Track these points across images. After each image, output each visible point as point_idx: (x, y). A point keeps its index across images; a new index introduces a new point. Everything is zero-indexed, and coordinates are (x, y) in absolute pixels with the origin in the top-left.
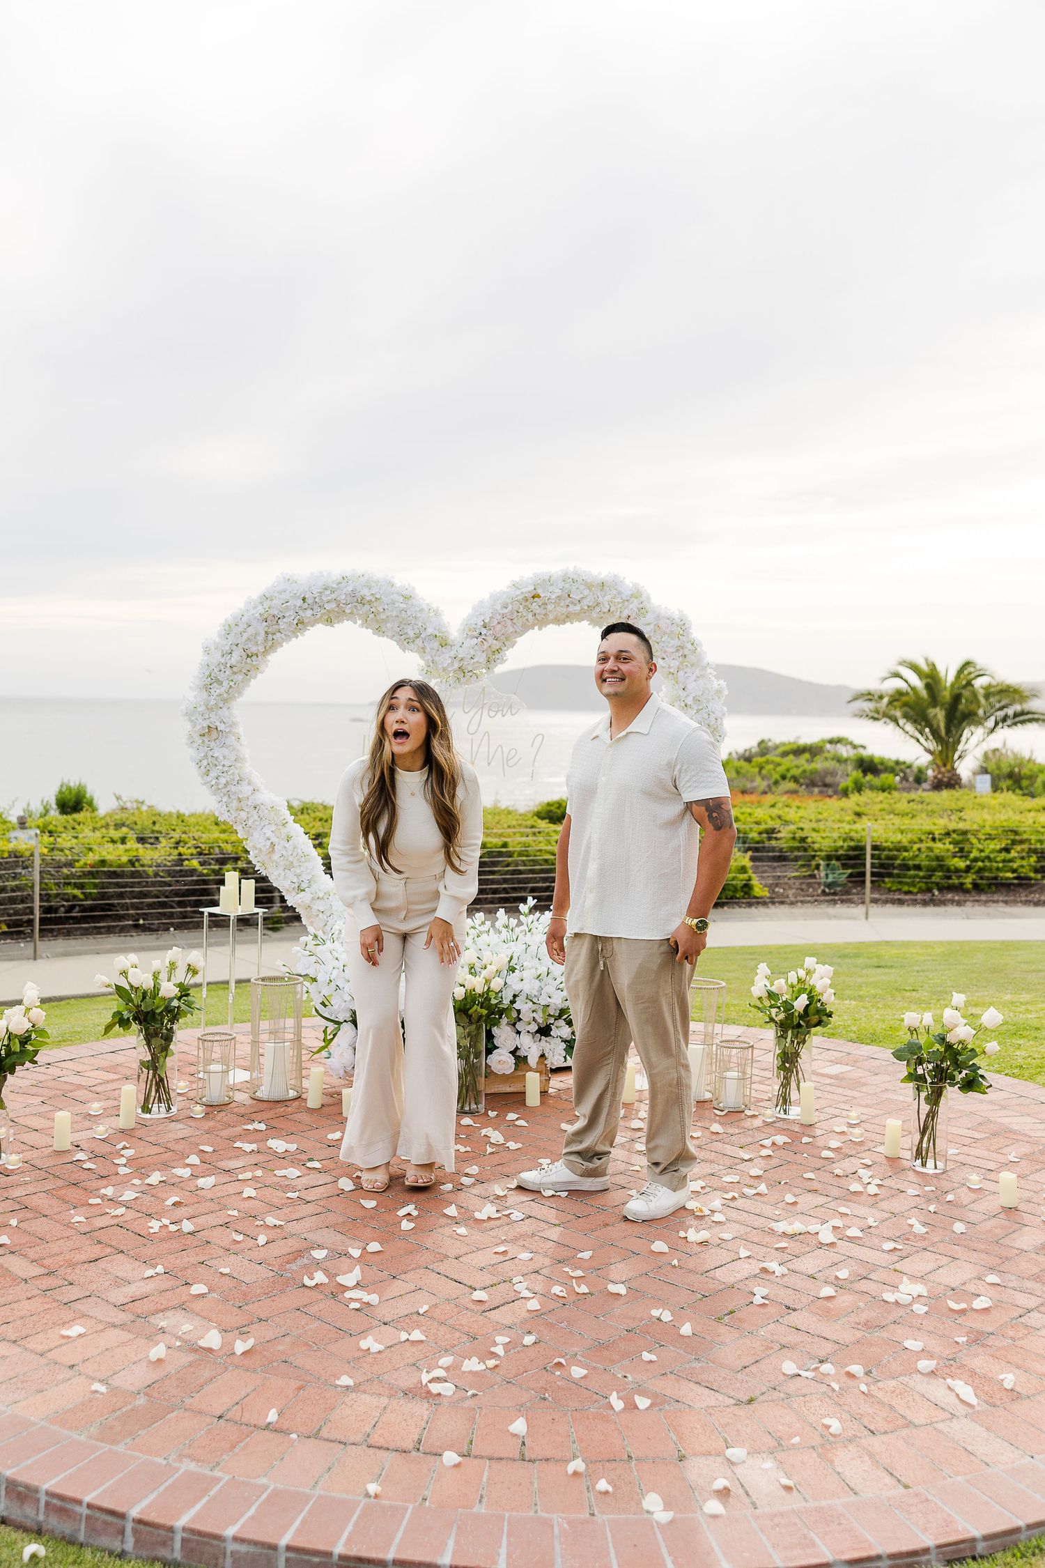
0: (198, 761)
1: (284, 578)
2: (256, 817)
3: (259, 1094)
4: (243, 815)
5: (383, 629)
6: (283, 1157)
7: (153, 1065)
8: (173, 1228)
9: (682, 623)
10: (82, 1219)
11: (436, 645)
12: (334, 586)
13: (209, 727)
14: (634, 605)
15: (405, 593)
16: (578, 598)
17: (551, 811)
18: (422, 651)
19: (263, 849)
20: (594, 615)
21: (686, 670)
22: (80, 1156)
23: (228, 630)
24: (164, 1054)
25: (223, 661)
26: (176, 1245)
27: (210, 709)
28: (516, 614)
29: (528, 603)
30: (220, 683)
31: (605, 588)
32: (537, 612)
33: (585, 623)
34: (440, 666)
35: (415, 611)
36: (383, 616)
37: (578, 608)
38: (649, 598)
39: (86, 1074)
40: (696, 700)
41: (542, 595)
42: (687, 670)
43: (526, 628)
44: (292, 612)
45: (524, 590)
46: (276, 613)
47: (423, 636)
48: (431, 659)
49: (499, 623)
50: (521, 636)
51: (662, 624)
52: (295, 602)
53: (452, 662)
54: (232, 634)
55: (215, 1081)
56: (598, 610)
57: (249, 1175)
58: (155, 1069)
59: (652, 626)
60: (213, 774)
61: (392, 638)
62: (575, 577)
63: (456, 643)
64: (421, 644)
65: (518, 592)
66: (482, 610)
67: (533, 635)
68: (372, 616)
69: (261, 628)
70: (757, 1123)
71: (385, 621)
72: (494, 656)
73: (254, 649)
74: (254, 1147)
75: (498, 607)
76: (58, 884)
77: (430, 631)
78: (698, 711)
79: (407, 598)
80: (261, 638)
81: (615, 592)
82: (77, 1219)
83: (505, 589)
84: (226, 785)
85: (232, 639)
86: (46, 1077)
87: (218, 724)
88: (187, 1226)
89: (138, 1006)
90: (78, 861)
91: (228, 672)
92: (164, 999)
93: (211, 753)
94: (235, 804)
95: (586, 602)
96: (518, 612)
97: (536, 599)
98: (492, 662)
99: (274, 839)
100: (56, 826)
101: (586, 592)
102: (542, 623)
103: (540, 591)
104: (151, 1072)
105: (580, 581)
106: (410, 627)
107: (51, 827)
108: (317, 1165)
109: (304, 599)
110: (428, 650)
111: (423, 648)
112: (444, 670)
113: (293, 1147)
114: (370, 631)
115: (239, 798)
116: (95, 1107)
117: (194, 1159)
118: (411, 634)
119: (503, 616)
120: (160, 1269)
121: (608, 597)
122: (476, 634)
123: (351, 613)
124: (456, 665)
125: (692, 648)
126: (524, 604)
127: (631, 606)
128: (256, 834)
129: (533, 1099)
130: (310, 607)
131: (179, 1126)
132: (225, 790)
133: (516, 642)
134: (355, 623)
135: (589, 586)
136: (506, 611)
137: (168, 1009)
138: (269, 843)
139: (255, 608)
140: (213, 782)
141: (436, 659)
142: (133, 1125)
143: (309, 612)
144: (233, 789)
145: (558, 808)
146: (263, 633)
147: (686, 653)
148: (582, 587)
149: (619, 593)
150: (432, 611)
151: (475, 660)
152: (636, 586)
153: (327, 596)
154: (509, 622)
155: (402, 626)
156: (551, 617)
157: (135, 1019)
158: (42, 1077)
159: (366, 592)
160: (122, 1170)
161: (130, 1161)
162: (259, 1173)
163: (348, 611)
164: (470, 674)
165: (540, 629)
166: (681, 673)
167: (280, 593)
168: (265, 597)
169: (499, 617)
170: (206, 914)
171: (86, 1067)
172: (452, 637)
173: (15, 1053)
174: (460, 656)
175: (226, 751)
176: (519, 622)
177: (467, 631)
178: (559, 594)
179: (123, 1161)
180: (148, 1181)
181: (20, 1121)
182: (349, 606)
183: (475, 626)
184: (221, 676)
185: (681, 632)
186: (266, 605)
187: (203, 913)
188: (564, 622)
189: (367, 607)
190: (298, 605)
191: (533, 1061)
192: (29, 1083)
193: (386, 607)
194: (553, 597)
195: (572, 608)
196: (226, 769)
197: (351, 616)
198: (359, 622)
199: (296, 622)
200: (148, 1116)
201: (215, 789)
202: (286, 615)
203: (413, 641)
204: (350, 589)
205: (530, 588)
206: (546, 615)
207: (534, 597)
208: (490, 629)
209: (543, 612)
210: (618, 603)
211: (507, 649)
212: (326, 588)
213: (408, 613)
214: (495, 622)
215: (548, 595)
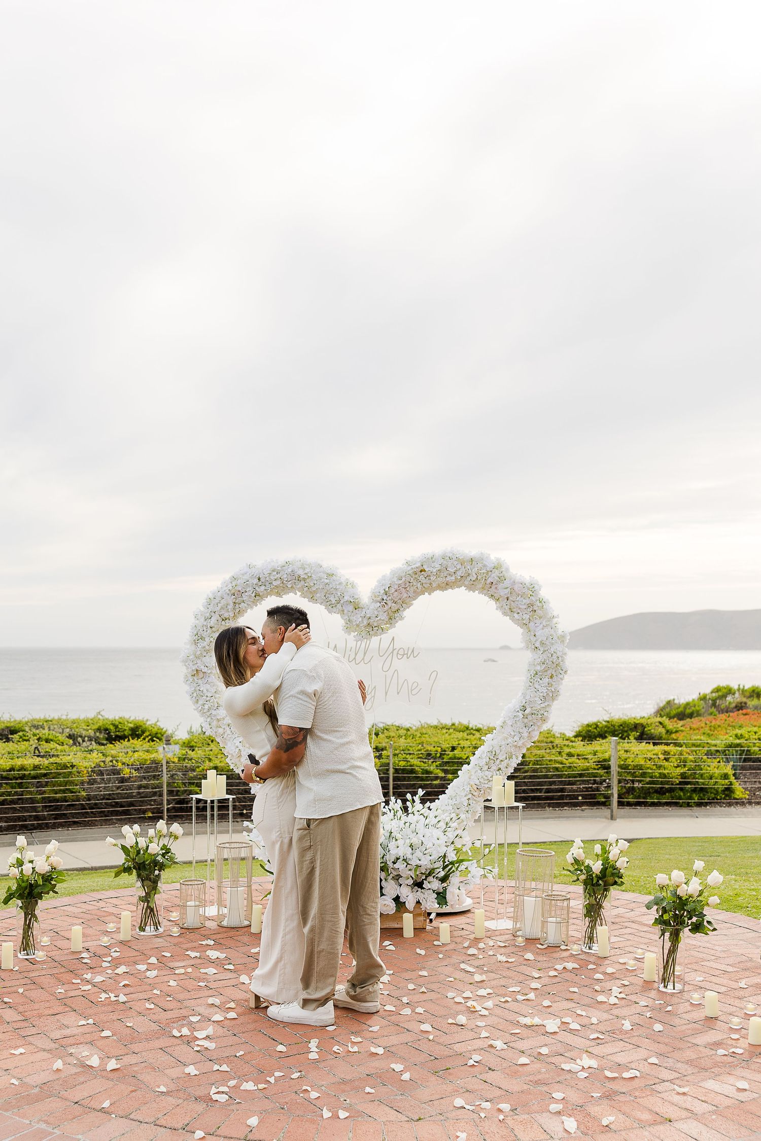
0: (191, 693)
1: (247, 564)
2: (229, 732)
3: (225, 923)
4: (221, 731)
5: (315, 598)
6: (212, 962)
7: (146, 899)
8: (113, 999)
9: (532, 586)
10: (62, 991)
11: (351, 608)
12: (278, 569)
13: (197, 670)
14: (496, 573)
15: (329, 572)
16: (453, 571)
17: (589, 731)
18: (342, 612)
19: (234, 755)
20: (466, 583)
21: (535, 621)
22: (84, 955)
23: (209, 602)
24: (153, 892)
25: (205, 623)
26: (110, 1008)
27: (198, 658)
28: (408, 584)
29: (417, 576)
30: (202, 638)
31: (473, 562)
32: (424, 582)
33: (463, 588)
34: (354, 623)
35: (336, 584)
36: (314, 589)
37: (453, 578)
38: (507, 569)
39: (120, 907)
40: (542, 643)
41: (427, 570)
42: (538, 621)
43: (417, 594)
44: (250, 589)
45: (413, 567)
46: (240, 589)
47: (342, 602)
48: (348, 619)
49: (396, 591)
50: (414, 600)
51: (516, 588)
52: (253, 581)
53: (362, 620)
54: (212, 605)
55: (190, 912)
56: (469, 578)
57: (182, 971)
58: (148, 902)
59: (509, 589)
60: (201, 702)
61: (322, 603)
62: (450, 555)
63: (365, 606)
64: (340, 607)
65: (410, 568)
66: (384, 582)
67: (424, 599)
68: (306, 589)
69: (231, 600)
70: (565, 954)
71: (315, 592)
72: (393, 616)
73: (226, 615)
74: (198, 954)
75: (395, 579)
76: (184, 784)
77: (346, 598)
78: (544, 651)
79: (330, 575)
80: (231, 607)
81: (480, 565)
82: (60, 991)
83: (401, 566)
84: (209, 710)
85: (211, 607)
86: (93, 907)
87: (202, 667)
88: (122, 998)
89: (134, 860)
90: (198, 767)
91: (209, 630)
92: (150, 855)
93: (198, 688)
94: (215, 723)
95: (459, 574)
96: (410, 582)
97: (422, 573)
98: (393, 620)
99: (241, 748)
100: (196, 743)
101: (459, 566)
102: (430, 589)
103: (425, 567)
104: (146, 904)
105: (454, 558)
106: (333, 596)
107: (193, 744)
108: (231, 967)
109: (259, 579)
110: (345, 612)
111: (342, 610)
112: (358, 625)
113: (222, 956)
114: (307, 599)
115: (218, 719)
116: (111, 927)
117: (153, 960)
118: (334, 602)
119: (399, 585)
120: (91, 1021)
121: (476, 569)
122: (379, 599)
123: (293, 587)
124: (365, 622)
125: (539, 605)
126: (414, 576)
127: (493, 575)
128: (229, 744)
129: (409, 932)
130: (264, 584)
131: (160, 940)
132: (208, 714)
133: (412, 604)
134: (296, 594)
135: (462, 562)
136: (400, 582)
137: (155, 863)
138: (237, 750)
139: (227, 586)
140: (200, 708)
141: (352, 618)
142: (129, 938)
143: (263, 588)
144: (214, 712)
145: (596, 728)
146: (232, 604)
147: (535, 609)
148: (455, 563)
149: (485, 566)
150: (349, 584)
151: (378, 619)
152: (498, 559)
153: (274, 576)
154: (404, 590)
155: (327, 595)
156: (434, 585)
157: (134, 868)
158: (91, 908)
159: (301, 572)
160: (105, 965)
161: (114, 959)
162: (190, 970)
163: (290, 586)
164: (377, 628)
165: (430, 594)
166: (532, 624)
167: (243, 575)
168: (234, 578)
169: (396, 587)
170: (194, 799)
171: (123, 902)
172: (363, 602)
173: (40, 885)
174: (368, 616)
175: (208, 686)
176: (412, 589)
177: (373, 597)
178: (438, 569)
179: (109, 959)
180: (116, 972)
181: (62, 933)
182: (290, 582)
183: (378, 594)
184: (205, 634)
185: (531, 593)
186: (234, 584)
187: (192, 798)
188: (446, 589)
189: (302, 582)
190: (255, 583)
191: (410, 905)
192: (81, 910)
193: (315, 582)
194: (435, 571)
195: (449, 578)
196: (208, 699)
197: (292, 589)
198: (299, 593)
199: (254, 595)
200: (142, 933)
201: (202, 712)
202: (247, 590)
203: (336, 606)
204: (290, 570)
205: (419, 565)
206: (430, 584)
207: (421, 571)
208: (390, 596)
209: (429, 582)
210: (483, 573)
211: (405, 610)
212: (273, 571)
213: (331, 586)
214: (393, 590)
215: (431, 569)
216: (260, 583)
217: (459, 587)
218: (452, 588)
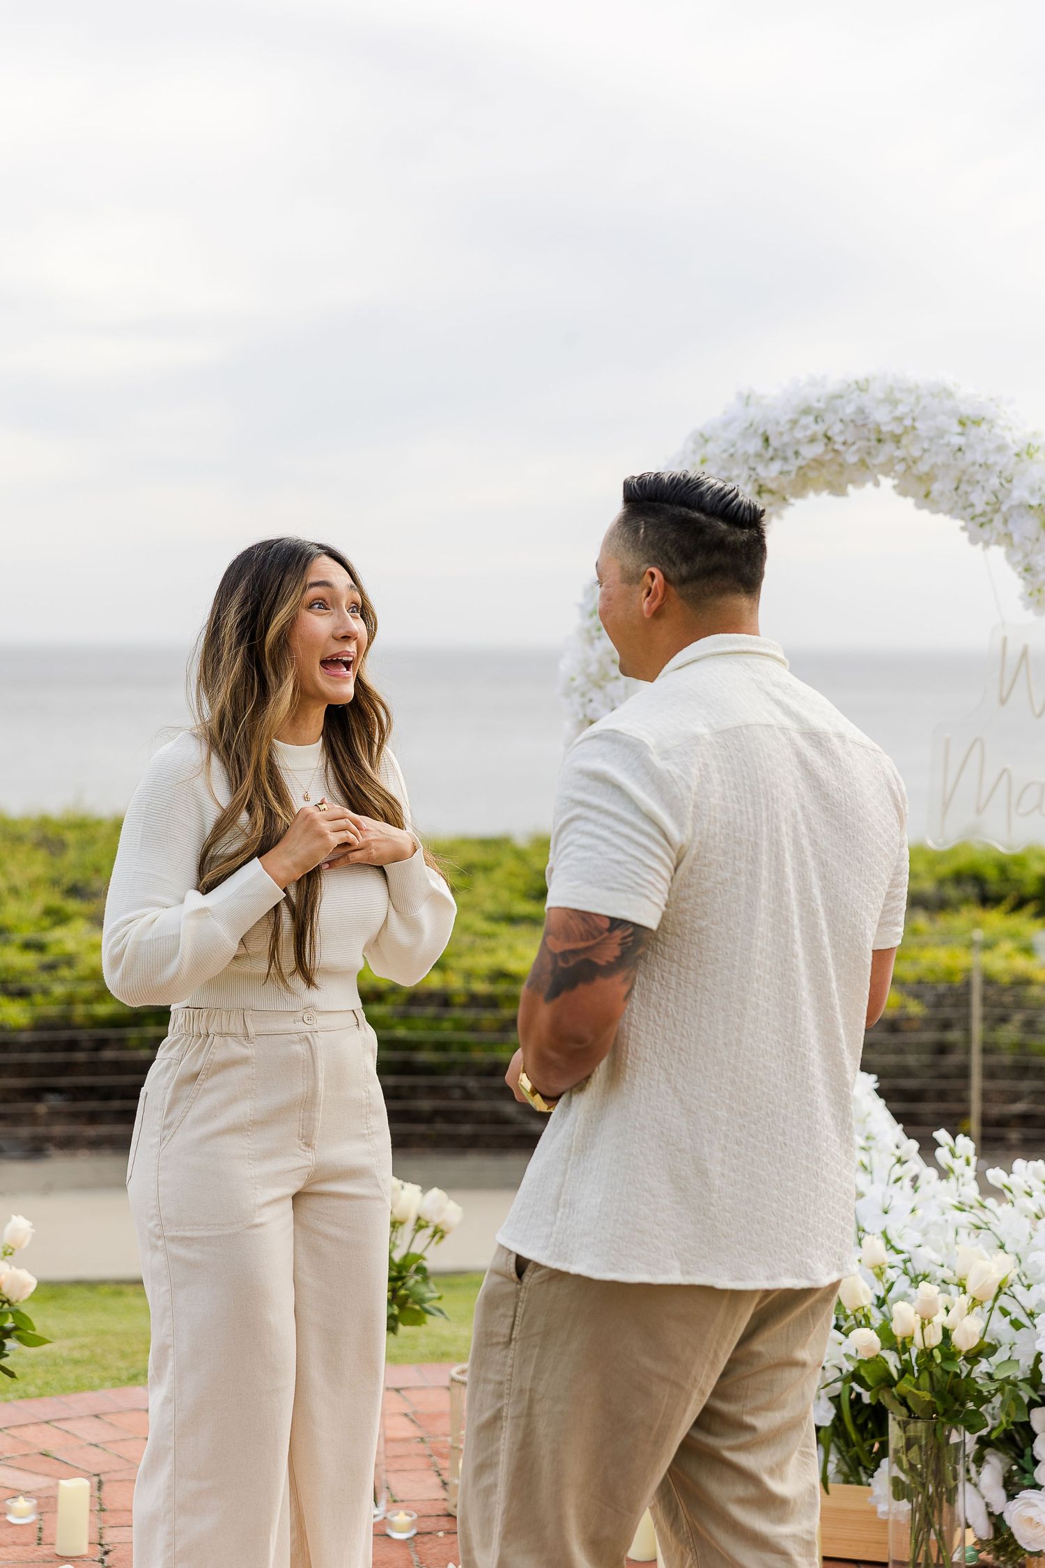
12: (822, 405)
18: (1006, 538)
36: (923, 468)
47: (1004, 508)
52: (748, 448)
61: (950, 512)
68: (900, 468)
71: (929, 477)
77: (1016, 495)
106: (979, 488)
110: (1016, 538)
111: (1006, 534)
114: (910, 501)
123: (863, 463)
130: (780, 453)
134: (877, 484)
143: (776, 467)
153: (806, 428)
155: (964, 487)
159: (881, 416)
163: (851, 458)
167: (725, 426)
182: (854, 448)
189: (891, 448)
190: (753, 452)
193: (927, 445)
197: (864, 470)
198: (885, 483)
203: (991, 521)
204: (850, 410)
212: (806, 411)
213: (969, 456)
216: (770, 452)
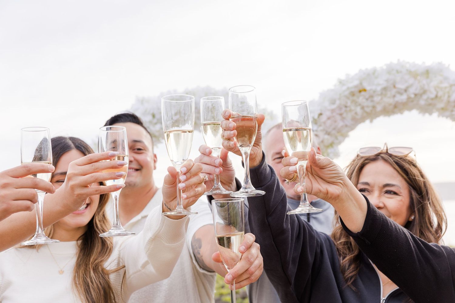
16: (403, 87)
20: (422, 102)
28: (344, 109)
29: (355, 98)
32: (365, 104)
33: (415, 112)
37: (404, 97)
41: (368, 88)
43: (357, 121)
45: (351, 85)
49: (329, 118)
56: (425, 97)
62: (399, 68)
65: (344, 88)
75: (327, 104)
81: (439, 78)
95: (412, 91)
96: (346, 107)
97: (363, 93)
101: (411, 81)
103: (365, 85)
109: (154, 116)
119: (333, 111)
121: (434, 83)
126: (351, 98)
135: (414, 74)
136: (334, 107)
148: (407, 77)
149: (446, 79)
154: (338, 118)
156: (379, 108)
165: (371, 121)
169: (328, 113)
176: (349, 116)
178: (384, 86)
188: (394, 113)
194: (379, 88)
195: (398, 97)
205: (356, 83)
206: (374, 107)
207: (360, 91)
208: (320, 126)
209: (370, 104)
210: (446, 88)
211: (340, 143)
214: (324, 118)
215: (374, 88)
217: (410, 109)
218: (401, 111)
